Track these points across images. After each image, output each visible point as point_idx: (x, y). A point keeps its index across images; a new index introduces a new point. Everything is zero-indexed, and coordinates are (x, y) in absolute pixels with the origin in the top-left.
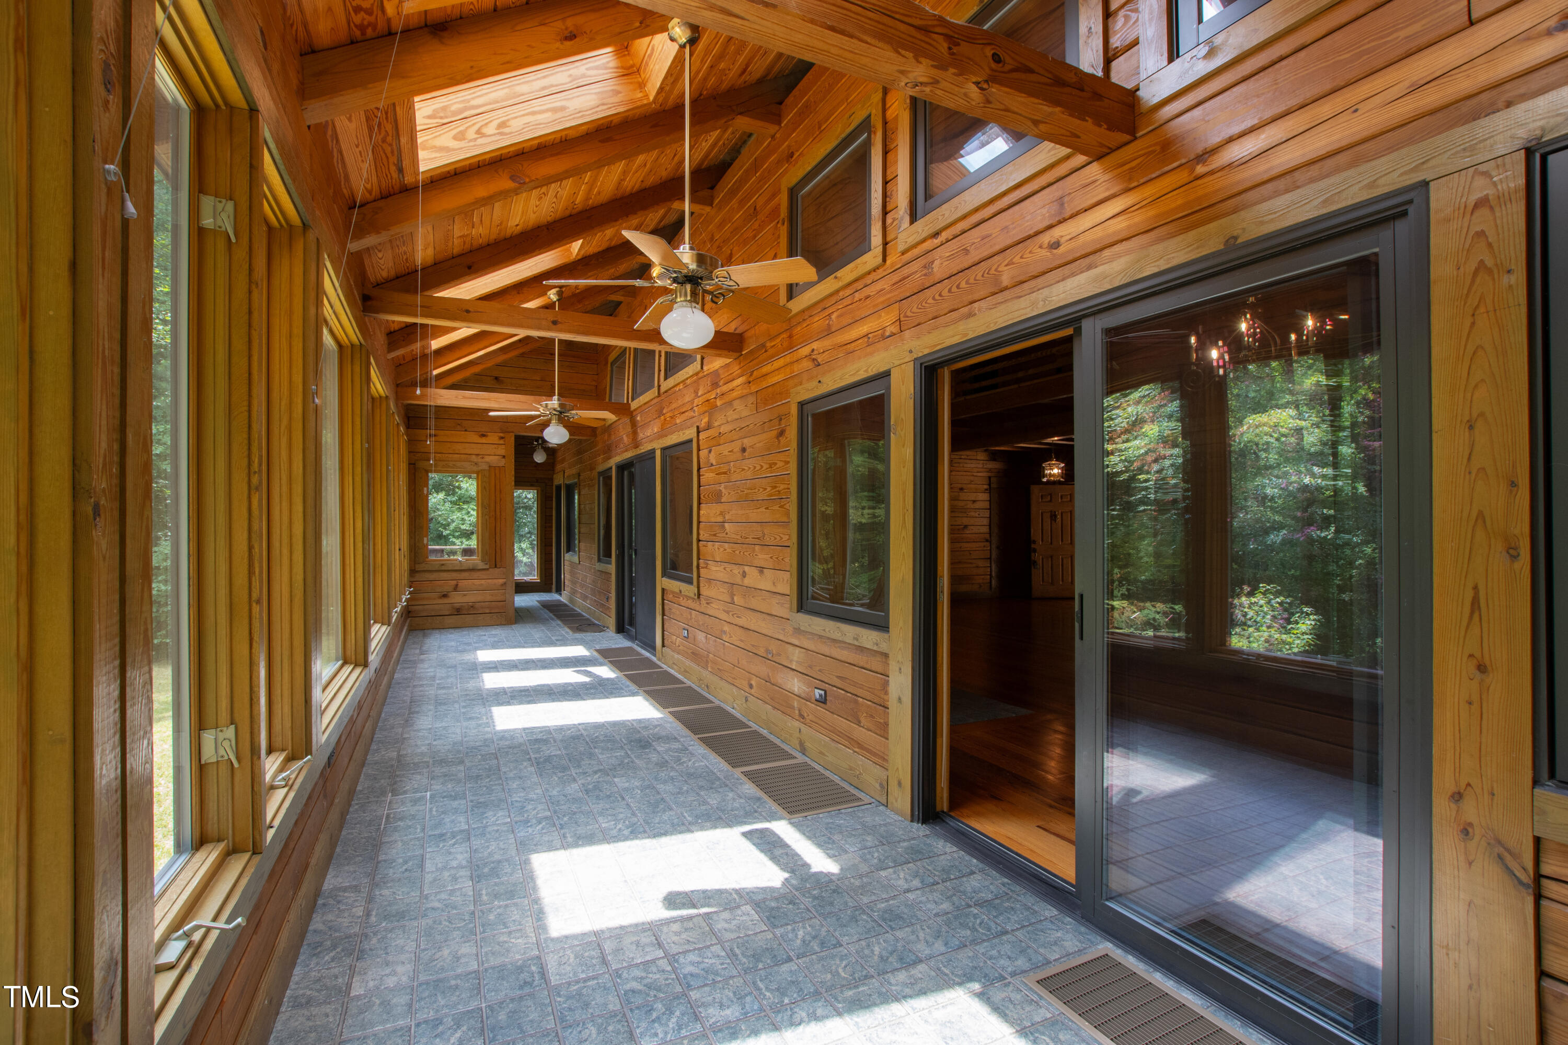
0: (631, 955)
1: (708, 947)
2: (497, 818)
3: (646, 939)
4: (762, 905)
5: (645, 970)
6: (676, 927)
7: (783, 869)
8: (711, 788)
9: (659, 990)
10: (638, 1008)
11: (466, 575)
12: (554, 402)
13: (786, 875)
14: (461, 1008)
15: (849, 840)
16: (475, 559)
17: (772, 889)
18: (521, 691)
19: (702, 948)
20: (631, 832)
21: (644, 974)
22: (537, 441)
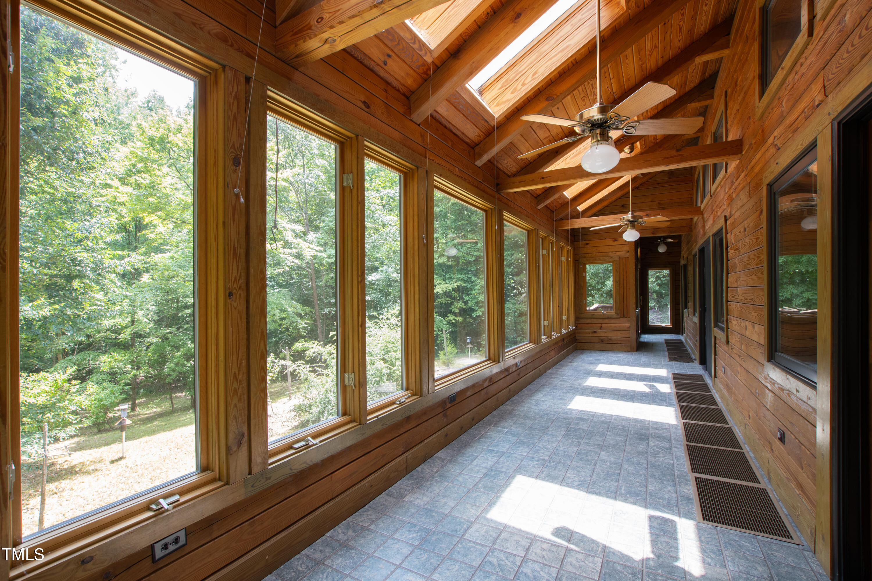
0: (509, 546)
1: (551, 567)
2: (523, 451)
3: (525, 543)
4: (611, 564)
5: (507, 558)
6: (545, 546)
7: (653, 552)
8: (660, 479)
9: (502, 570)
10: (484, 572)
11: (606, 321)
12: (629, 216)
13: (651, 556)
14: (426, 526)
15: (737, 560)
16: (612, 312)
17: (629, 559)
18: (601, 390)
19: (546, 565)
20: (579, 485)
21: (504, 558)
22: (660, 239)
